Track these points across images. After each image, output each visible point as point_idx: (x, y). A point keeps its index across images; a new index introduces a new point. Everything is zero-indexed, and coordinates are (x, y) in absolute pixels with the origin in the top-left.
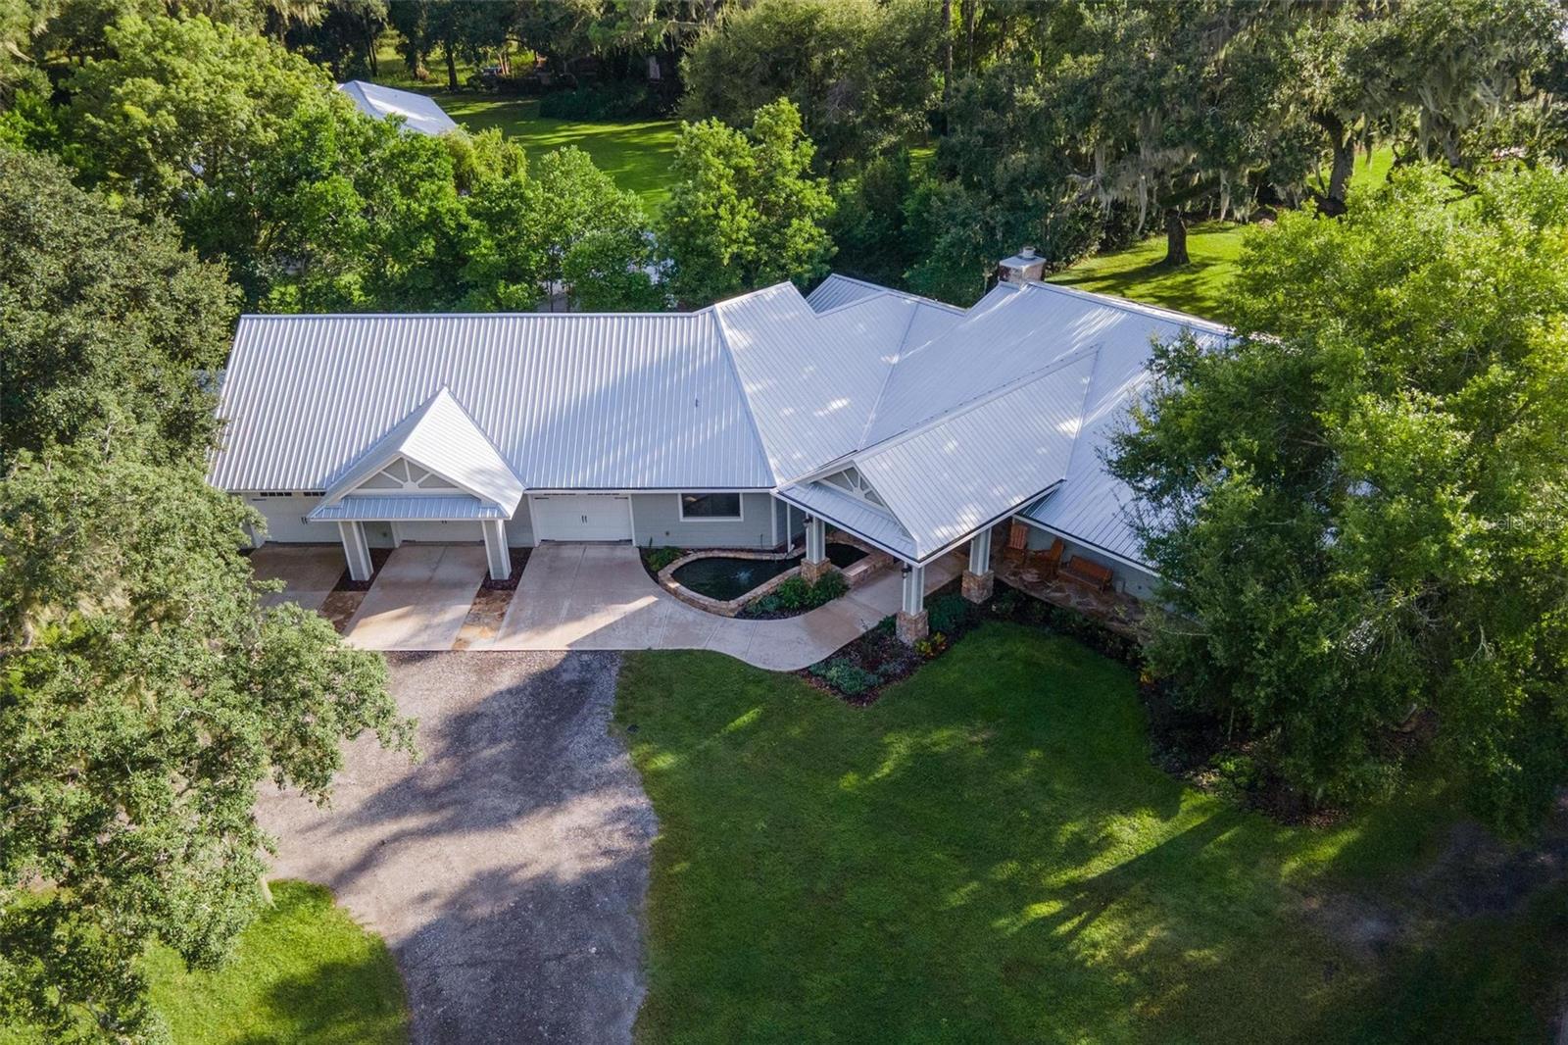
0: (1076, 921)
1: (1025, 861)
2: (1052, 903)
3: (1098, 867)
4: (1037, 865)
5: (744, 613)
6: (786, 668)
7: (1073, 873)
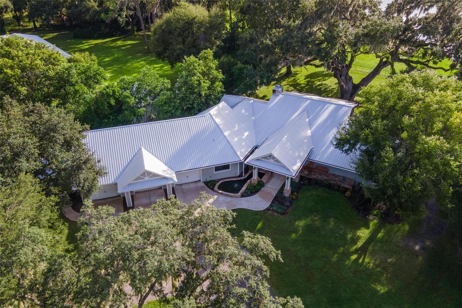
0: (362, 258)
1: (344, 247)
2: (355, 255)
3: (360, 244)
4: (346, 247)
5: (243, 196)
6: (262, 209)
7: (355, 247)
